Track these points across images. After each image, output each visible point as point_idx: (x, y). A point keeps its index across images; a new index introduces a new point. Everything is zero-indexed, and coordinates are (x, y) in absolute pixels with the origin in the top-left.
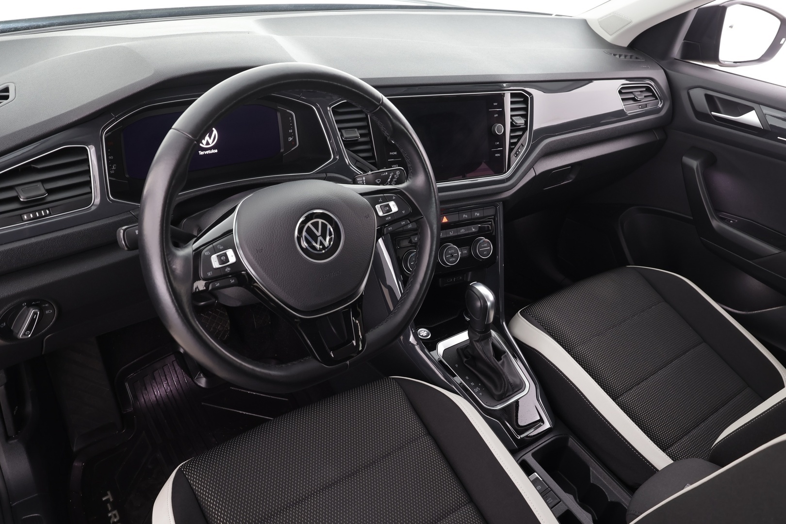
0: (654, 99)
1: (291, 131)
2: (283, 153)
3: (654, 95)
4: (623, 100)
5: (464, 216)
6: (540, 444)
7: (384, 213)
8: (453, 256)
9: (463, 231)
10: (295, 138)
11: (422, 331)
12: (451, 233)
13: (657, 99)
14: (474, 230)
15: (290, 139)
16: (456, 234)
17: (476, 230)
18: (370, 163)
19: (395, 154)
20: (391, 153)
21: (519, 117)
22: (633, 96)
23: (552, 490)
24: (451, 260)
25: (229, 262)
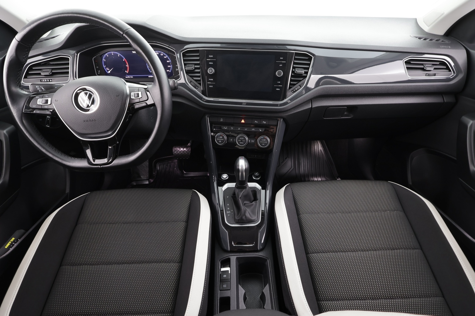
0: (448, 71)
3: (448, 68)
4: (408, 68)
5: (255, 121)
6: (245, 255)
7: (134, 97)
8: (243, 141)
9: (253, 130)
12: (246, 129)
13: (450, 71)
14: (261, 130)
15: (177, 70)
16: (249, 130)
18: (198, 83)
19: (212, 80)
20: (209, 79)
21: (302, 69)
22: (423, 67)
23: (230, 281)
24: (241, 143)
25: (48, 103)
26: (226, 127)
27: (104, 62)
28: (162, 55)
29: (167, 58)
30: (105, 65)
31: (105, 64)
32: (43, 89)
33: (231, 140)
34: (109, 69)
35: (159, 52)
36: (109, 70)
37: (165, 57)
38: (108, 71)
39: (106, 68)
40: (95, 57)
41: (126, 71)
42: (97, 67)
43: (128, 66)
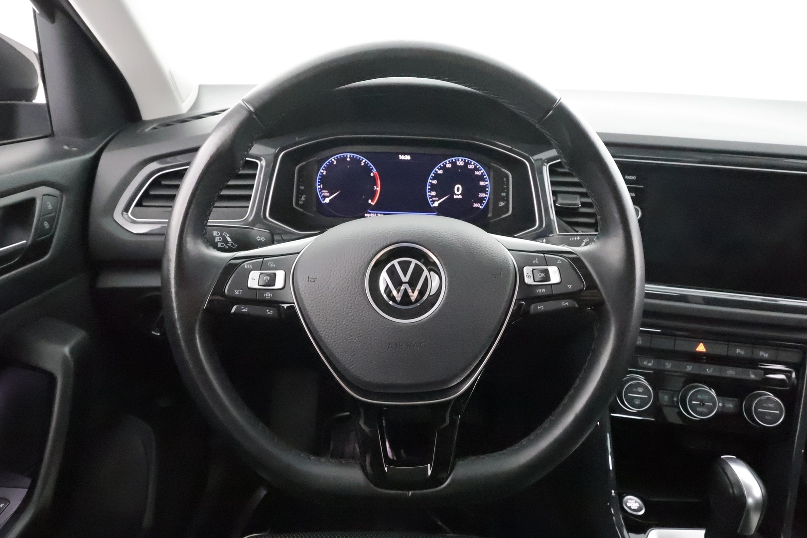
1: (504, 194)
2: (490, 218)
5: (738, 351)
7: (535, 282)
8: (704, 404)
9: (731, 372)
10: (508, 203)
11: (631, 499)
12: (710, 370)
14: (752, 376)
15: (502, 204)
16: (718, 374)
17: (757, 378)
24: (700, 409)
25: (274, 285)
26: (649, 362)
27: (322, 175)
28: (471, 167)
29: (482, 175)
30: (321, 182)
31: (323, 180)
32: (229, 239)
33: (666, 398)
34: (328, 194)
35: (465, 160)
36: (328, 197)
37: (477, 173)
38: (324, 197)
39: (323, 191)
40: (304, 163)
41: (370, 201)
42: (302, 188)
43: (378, 189)
